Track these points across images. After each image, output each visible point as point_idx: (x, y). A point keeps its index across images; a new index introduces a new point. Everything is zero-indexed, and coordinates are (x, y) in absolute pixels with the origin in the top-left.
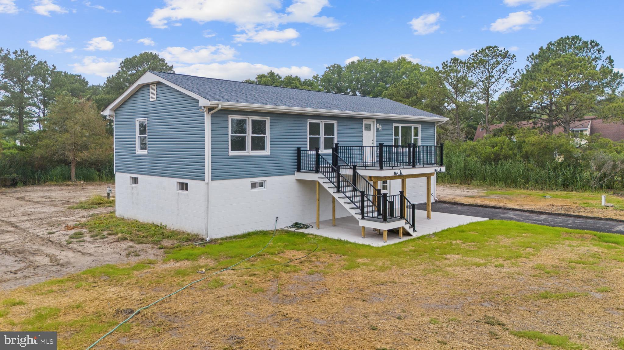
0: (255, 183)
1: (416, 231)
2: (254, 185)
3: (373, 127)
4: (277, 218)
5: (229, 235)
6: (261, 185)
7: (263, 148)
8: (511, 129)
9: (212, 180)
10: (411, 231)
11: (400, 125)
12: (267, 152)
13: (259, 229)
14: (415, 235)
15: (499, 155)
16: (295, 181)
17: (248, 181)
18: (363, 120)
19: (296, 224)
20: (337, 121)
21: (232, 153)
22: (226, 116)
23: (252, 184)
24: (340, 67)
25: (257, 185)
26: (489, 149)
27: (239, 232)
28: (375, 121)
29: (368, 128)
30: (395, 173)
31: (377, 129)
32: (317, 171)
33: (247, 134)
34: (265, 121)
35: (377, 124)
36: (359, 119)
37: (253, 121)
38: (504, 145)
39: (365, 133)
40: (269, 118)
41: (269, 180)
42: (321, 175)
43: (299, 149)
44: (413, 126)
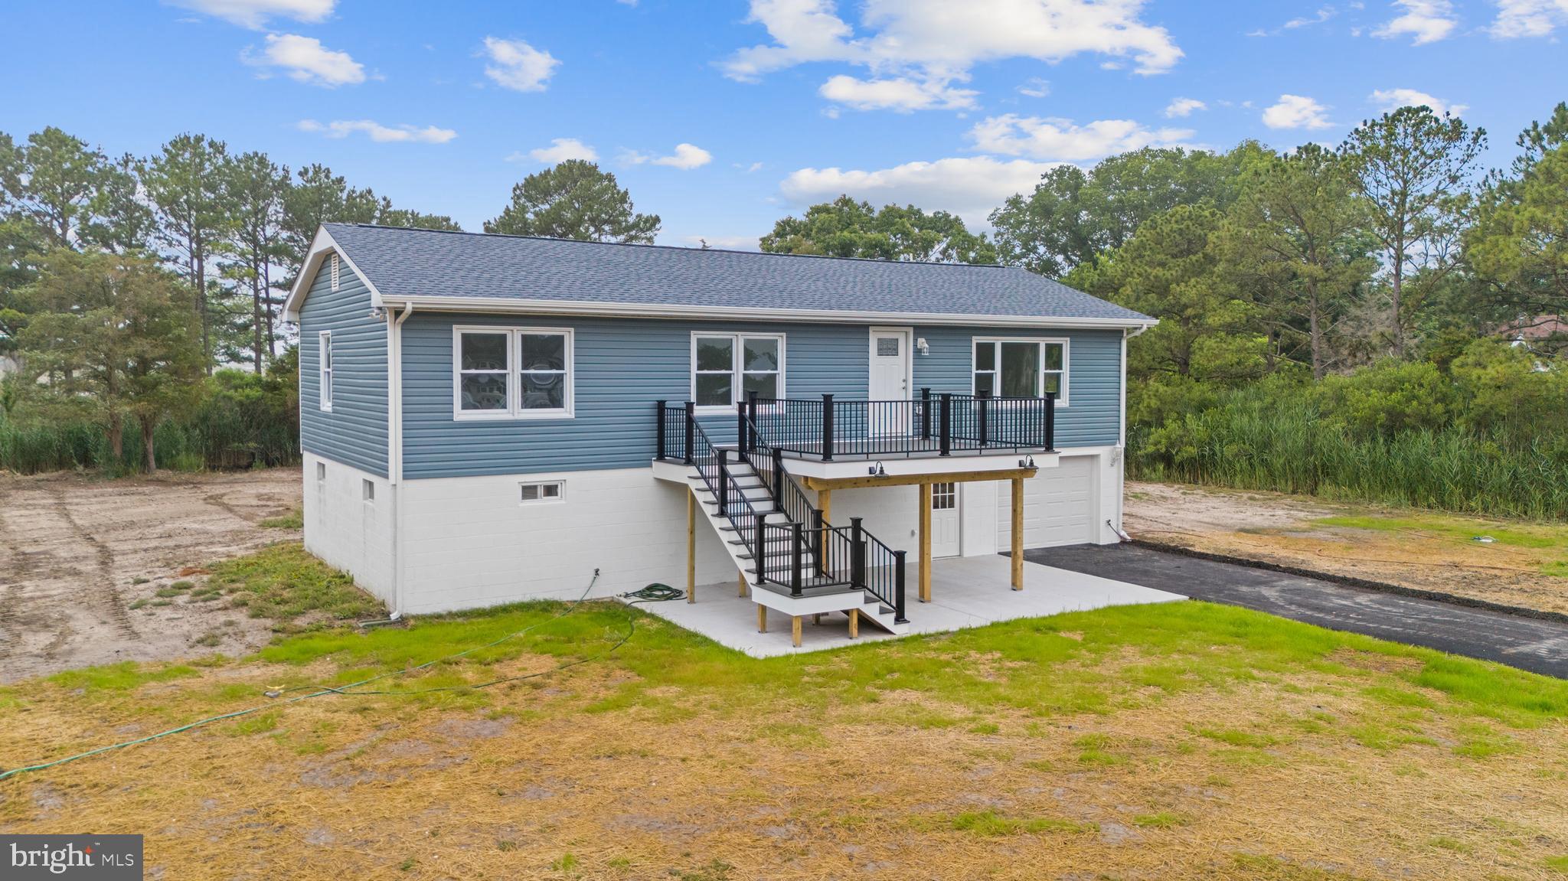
0: (535, 487)
1: (906, 621)
2: (529, 492)
3: (906, 346)
4: (597, 571)
5: (454, 609)
6: (551, 490)
7: (556, 402)
8: (1457, 342)
9: (405, 478)
10: (888, 621)
11: (998, 342)
12: (567, 412)
13: (541, 596)
14: (901, 631)
15: (1403, 414)
16: (652, 482)
17: (515, 482)
18: (871, 329)
19: (652, 588)
20: (784, 334)
21: (461, 415)
22: (446, 328)
23: (524, 488)
24: (1076, 174)
25: (540, 491)
26: (1376, 398)
27: (486, 603)
28: (911, 330)
29: (888, 349)
30: (871, 471)
31: (918, 352)
32: (689, 462)
33: (509, 370)
34: (562, 337)
35: (915, 340)
36: (861, 329)
37: (526, 339)
38: (1421, 385)
39: (877, 363)
40: (572, 330)
41: (572, 481)
42: (693, 471)
43: (661, 406)
44: (1043, 342)
